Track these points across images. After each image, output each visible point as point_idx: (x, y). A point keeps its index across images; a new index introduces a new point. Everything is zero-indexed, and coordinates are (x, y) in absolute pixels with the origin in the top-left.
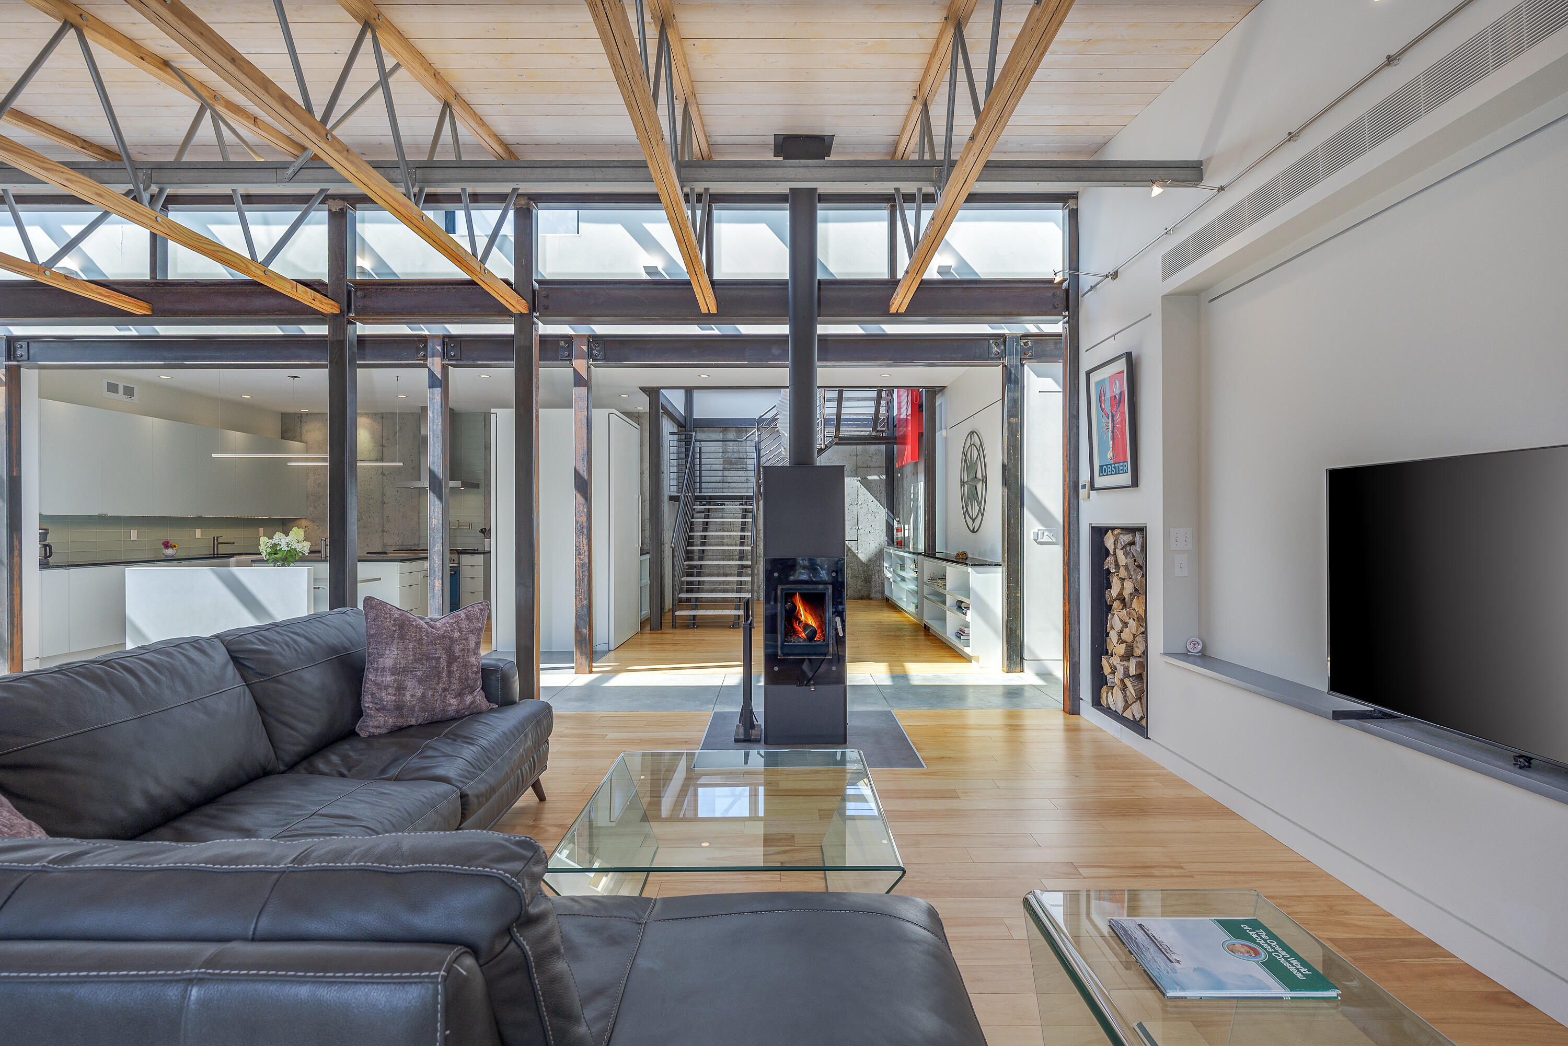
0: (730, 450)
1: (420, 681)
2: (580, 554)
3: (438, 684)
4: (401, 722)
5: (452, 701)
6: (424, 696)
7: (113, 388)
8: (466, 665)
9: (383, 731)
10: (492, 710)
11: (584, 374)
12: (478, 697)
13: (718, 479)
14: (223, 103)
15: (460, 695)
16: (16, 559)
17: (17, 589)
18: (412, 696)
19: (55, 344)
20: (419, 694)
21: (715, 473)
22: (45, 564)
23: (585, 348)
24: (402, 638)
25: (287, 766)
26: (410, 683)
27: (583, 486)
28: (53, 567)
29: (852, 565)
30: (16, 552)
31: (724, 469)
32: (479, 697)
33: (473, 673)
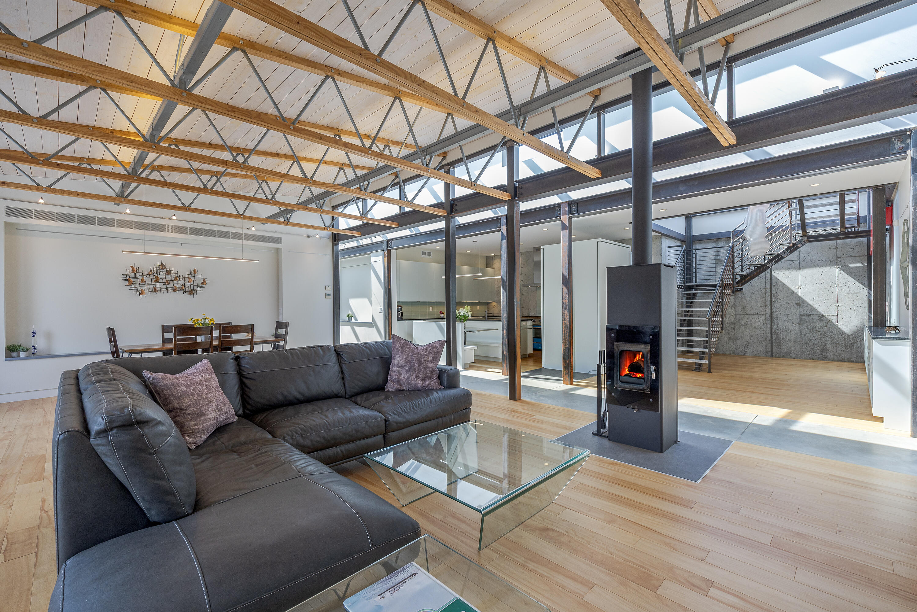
0: (721, 253)
1: (407, 371)
2: (565, 320)
3: (414, 374)
4: (399, 387)
5: (420, 382)
6: (408, 378)
7: (424, 253)
8: (426, 367)
9: (393, 390)
10: (440, 389)
11: (566, 223)
12: (432, 382)
13: (712, 273)
14: (392, 143)
15: (424, 380)
16: (390, 317)
17: (390, 327)
18: (403, 377)
19: (399, 240)
20: (406, 377)
21: (710, 270)
22: (400, 319)
23: (567, 209)
24: (402, 352)
25: (349, 396)
26: (403, 372)
27: (567, 282)
28: (403, 320)
29: (831, 334)
30: (390, 315)
31: (716, 266)
32: (434, 383)
33: (430, 371)
